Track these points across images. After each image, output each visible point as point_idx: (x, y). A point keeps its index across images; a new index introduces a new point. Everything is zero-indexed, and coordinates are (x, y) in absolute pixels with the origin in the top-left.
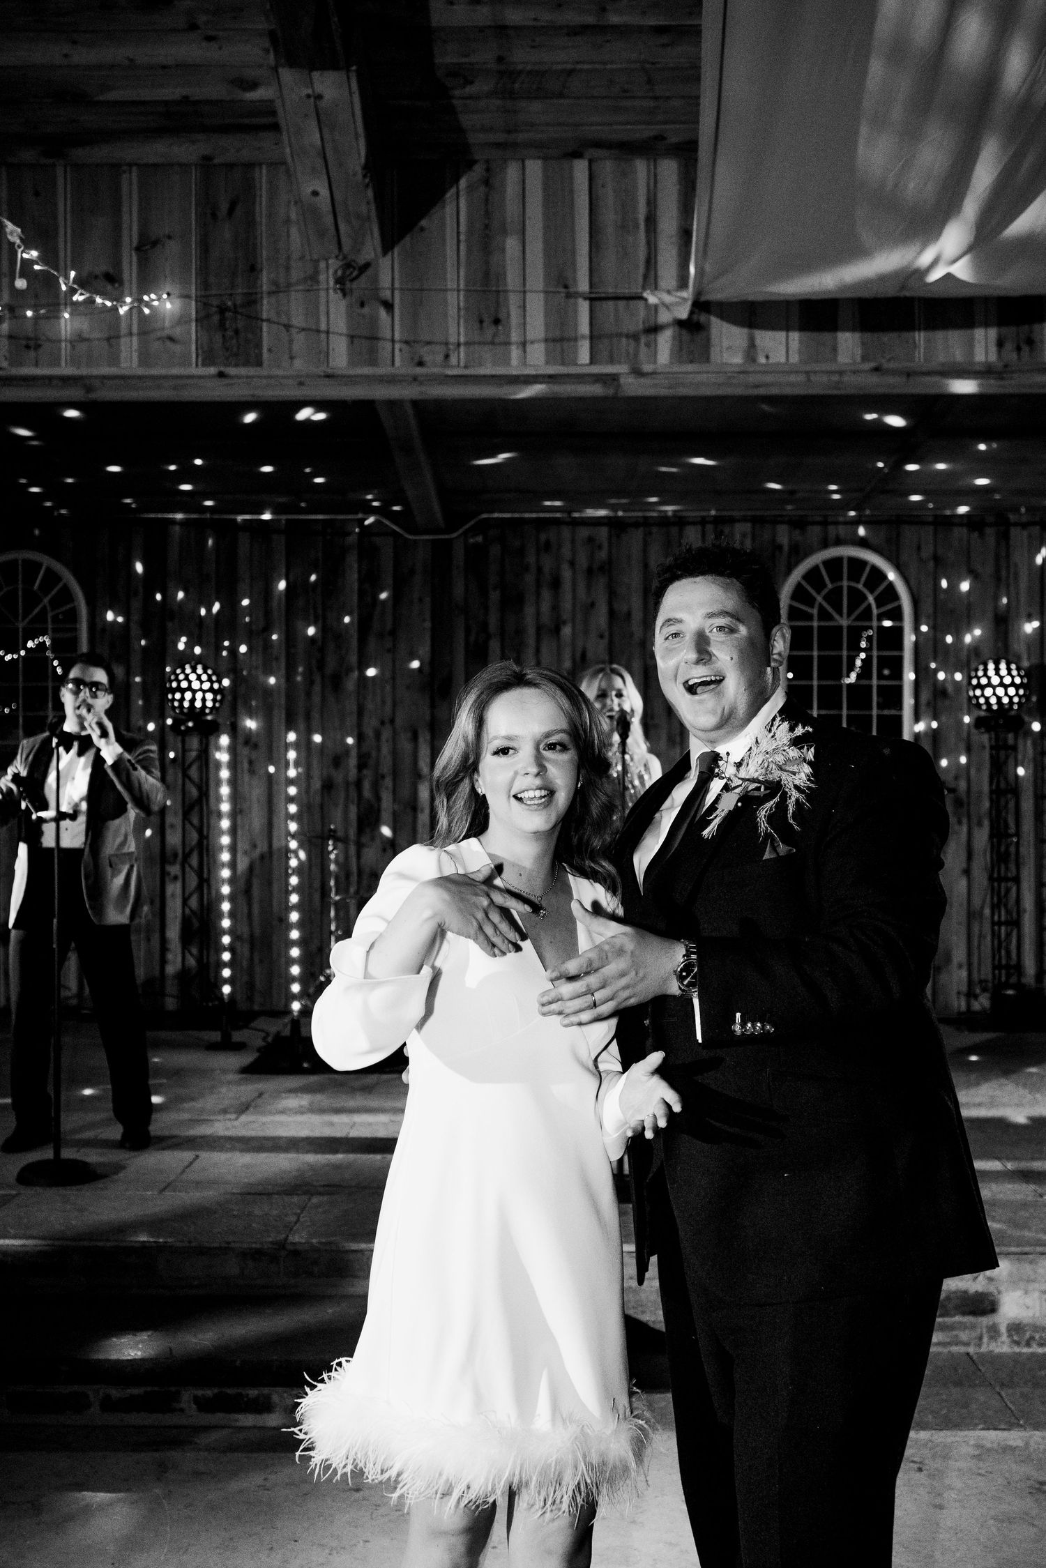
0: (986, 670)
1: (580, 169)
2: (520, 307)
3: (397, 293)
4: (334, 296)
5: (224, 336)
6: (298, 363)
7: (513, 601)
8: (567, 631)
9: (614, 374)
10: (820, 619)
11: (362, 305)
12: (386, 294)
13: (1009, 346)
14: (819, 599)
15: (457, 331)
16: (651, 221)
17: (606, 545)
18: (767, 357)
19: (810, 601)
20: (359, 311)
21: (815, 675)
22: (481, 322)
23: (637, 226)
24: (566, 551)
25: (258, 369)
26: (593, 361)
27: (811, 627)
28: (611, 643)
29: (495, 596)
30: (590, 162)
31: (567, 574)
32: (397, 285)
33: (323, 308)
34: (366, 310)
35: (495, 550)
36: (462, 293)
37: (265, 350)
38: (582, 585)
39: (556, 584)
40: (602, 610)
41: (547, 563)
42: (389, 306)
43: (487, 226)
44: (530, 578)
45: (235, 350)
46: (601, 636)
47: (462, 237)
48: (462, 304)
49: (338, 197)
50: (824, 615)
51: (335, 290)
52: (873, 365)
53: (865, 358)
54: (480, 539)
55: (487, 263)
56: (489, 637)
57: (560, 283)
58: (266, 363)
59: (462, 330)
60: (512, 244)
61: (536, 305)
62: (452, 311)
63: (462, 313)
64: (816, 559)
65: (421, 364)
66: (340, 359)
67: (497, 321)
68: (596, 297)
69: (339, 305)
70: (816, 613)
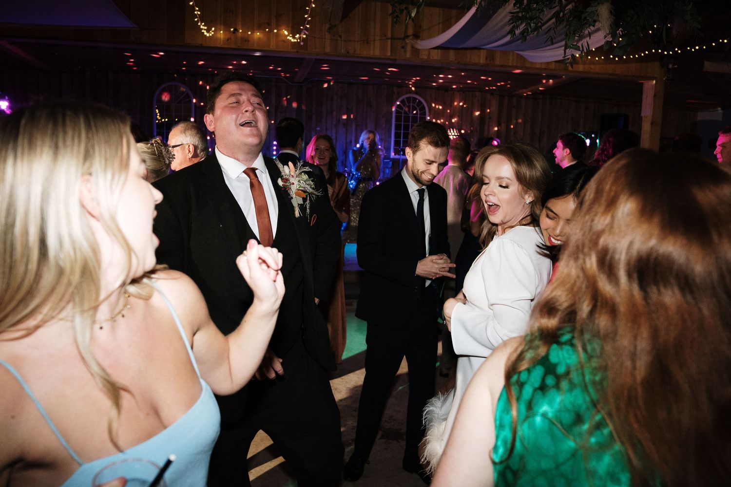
0: (450, 131)
1: (390, 5)
2: (373, 39)
3: (343, 34)
4: (327, 33)
6: (317, 50)
8: (335, 113)
10: (404, 114)
11: (334, 36)
12: (340, 34)
13: (488, 59)
14: (404, 108)
18: (433, 58)
19: (402, 109)
21: (402, 129)
22: (364, 42)
25: (306, 51)
26: (391, 55)
27: (409, 116)
29: (314, 102)
31: (335, 97)
32: (343, 31)
35: (315, 89)
36: (359, 35)
37: (308, 46)
38: (339, 100)
40: (345, 108)
42: (340, 37)
43: (366, 18)
44: (325, 98)
47: (360, 20)
48: (359, 38)
49: (334, 9)
51: (327, 31)
53: (456, 60)
54: (311, 85)
55: (366, 28)
57: (384, 34)
59: (359, 44)
60: (372, 23)
62: (357, 40)
63: (359, 40)
64: (404, 97)
65: (348, 52)
66: (328, 50)
67: (368, 43)
68: (392, 39)
69: (328, 36)
70: (403, 112)
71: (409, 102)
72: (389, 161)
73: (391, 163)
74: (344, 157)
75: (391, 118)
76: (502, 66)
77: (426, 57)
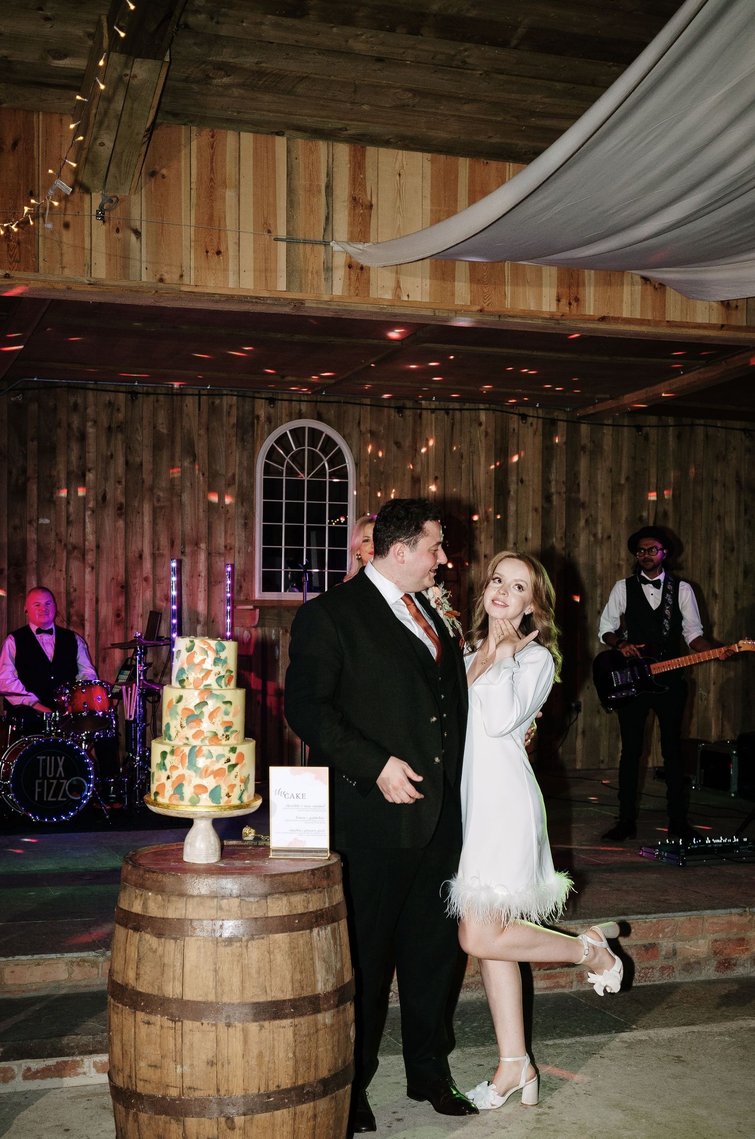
1: (281, 143)
2: (235, 243)
3: (144, 224)
4: (97, 223)
5: (8, 245)
6: (67, 272)
7: (48, 452)
8: (90, 476)
9: (302, 300)
10: (287, 475)
11: (118, 231)
12: (137, 224)
13: (564, 301)
14: (287, 459)
15: (190, 258)
16: (329, 188)
17: (123, 409)
18: (408, 296)
19: (280, 460)
20: (115, 235)
21: (283, 518)
22: (207, 252)
23: (319, 191)
24: (90, 411)
25: (36, 274)
26: (288, 289)
28: (126, 487)
29: (33, 446)
30: (288, 140)
31: (91, 430)
32: (144, 218)
33: (87, 232)
34: (120, 235)
35: (34, 407)
36: (193, 229)
37: (41, 259)
38: (103, 440)
39: (82, 437)
40: (121, 460)
41: (76, 422)
42: (138, 233)
43: (212, 180)
44: (61, 433)
45: (17, 257)
46: (119, 482)
47: (193, 186)
48: (193, 237)
49: (118, 149)
50: (291, 472)
51: (97, 217)
52: (479, 308)
53: (473, 302)
54: (20, 398)
55: (212, 207)
56: (28, 479)
57: (266, 228)
58: (41, 271)
59: (192, 256)
60: (230, 194)
61: (248, 242)
62: (186, 243)
63: (193, 244)
64: (285, 428)
65: (161, 280)
66: (100, 272)
67: (219, 253)
68: (291, 240)
69: (99, 230)
70: (284, 469)
71: (299, 442)
72: (251, 607)
73: (258, 611)
74: (122, 600)
75: (253, 486)
76: (603, 319)
77: (389, 296)
